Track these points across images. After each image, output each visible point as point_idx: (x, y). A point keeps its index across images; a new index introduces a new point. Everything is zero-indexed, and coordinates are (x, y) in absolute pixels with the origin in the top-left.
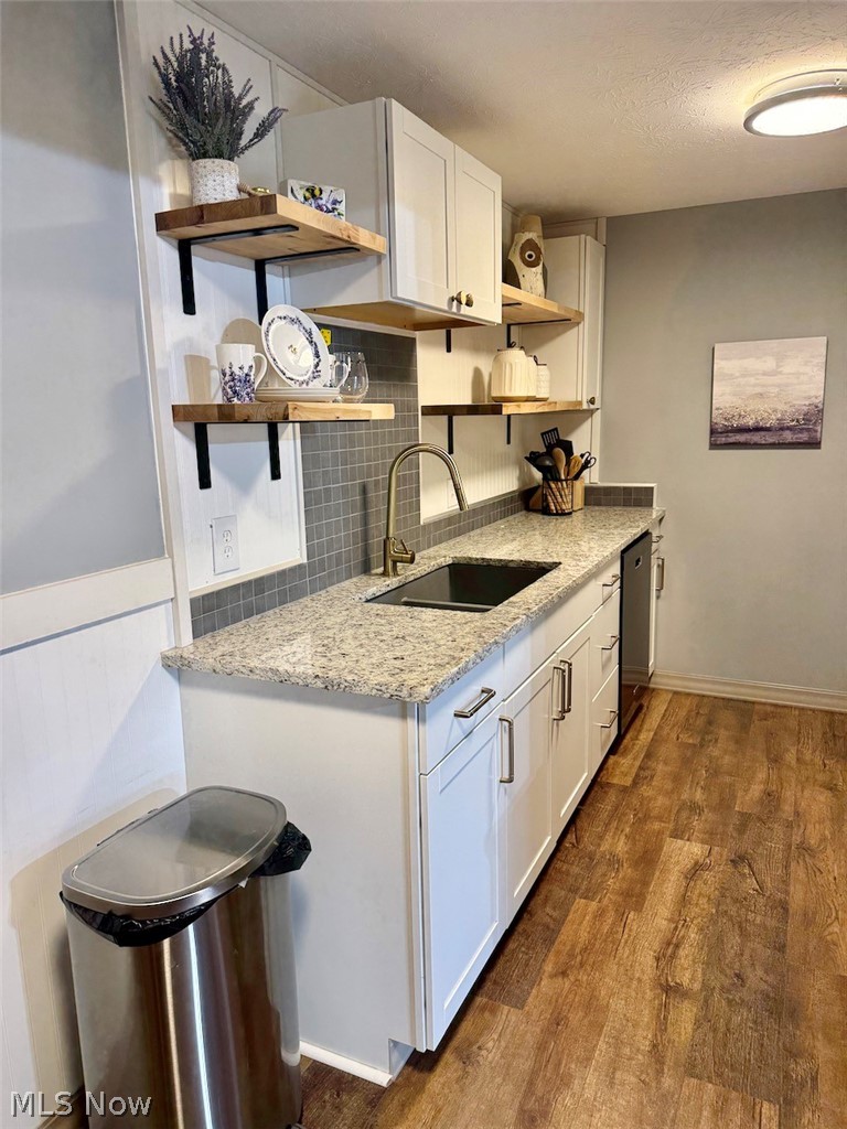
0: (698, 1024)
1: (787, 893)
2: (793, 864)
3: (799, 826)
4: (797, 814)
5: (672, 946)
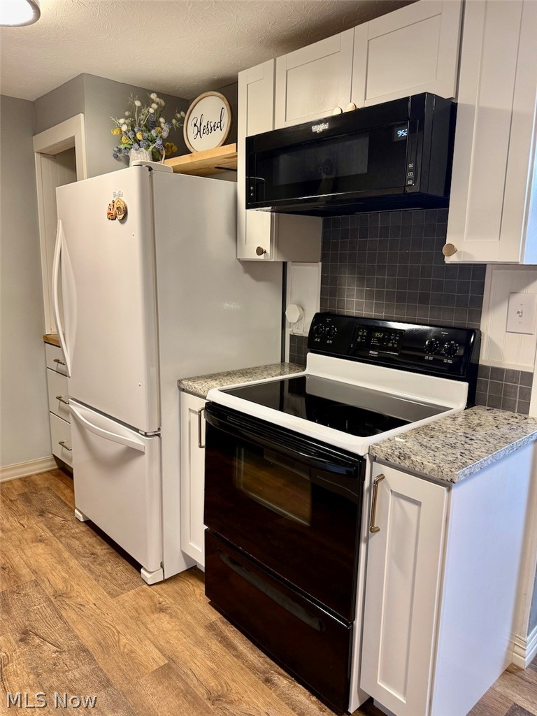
1: (76, 637)
2: (63, 613)
3: (43, 580)
4: (34, 572)
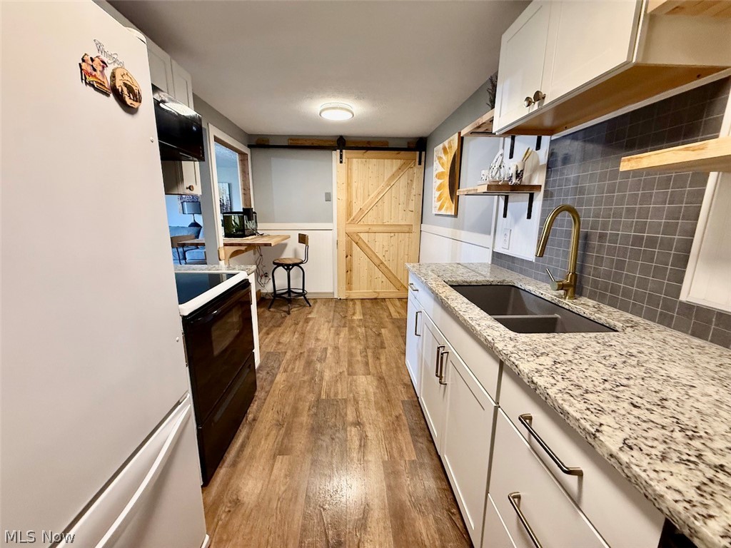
0: (346, 414)
5: (363, 445)
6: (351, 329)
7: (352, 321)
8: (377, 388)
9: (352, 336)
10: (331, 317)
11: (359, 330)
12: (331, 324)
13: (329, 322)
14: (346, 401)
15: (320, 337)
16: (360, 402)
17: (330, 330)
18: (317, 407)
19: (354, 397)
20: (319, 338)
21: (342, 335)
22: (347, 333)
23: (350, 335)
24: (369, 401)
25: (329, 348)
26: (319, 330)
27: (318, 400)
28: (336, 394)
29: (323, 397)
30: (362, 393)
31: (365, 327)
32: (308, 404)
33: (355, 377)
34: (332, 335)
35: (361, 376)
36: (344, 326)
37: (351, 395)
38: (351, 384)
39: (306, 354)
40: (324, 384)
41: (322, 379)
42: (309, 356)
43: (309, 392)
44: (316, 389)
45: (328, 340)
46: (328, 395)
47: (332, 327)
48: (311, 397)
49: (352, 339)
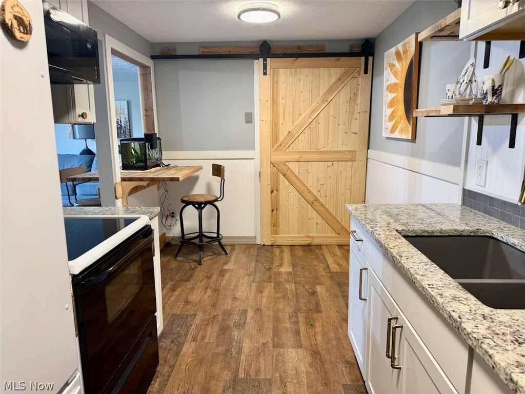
6: (278, 285)
7: (279, 274)
8: (311, 365)
9: (278, 295)
10: (252, 269)
11: (288, 286)
12: (252, 277)
13: (250, 275)
14: (270, 382)
15: (239, 294)
16: (289, 385)
17: (250, 285)
18: (234, 389)
19: (281, 377)
20: (237, 296)
21: (266, 293)
22: (272, 290)
23: (276, 293)
24: (299, 382)
25: (249, 310)
26: (237, 285)
27: (235, 379)
28: (258, 372)
29: (242, 375)
30: (291, 372)
31: (295, 283)
32: (222, 384)
33: (282, 350)
34: (253, 293)
35: (290, 350)
36: (269, 281)
37: (277, 375)
38: (277, 360)
39: (220, 318)
40: (243, 358)
41: (239, 352)
42: (223, 320)
43: (224, 368)
44: (233, 364)
45: (248, 300)
46: (247, 374)
47: (254, 281)
48: (226, 376)
49: (278, 298)
